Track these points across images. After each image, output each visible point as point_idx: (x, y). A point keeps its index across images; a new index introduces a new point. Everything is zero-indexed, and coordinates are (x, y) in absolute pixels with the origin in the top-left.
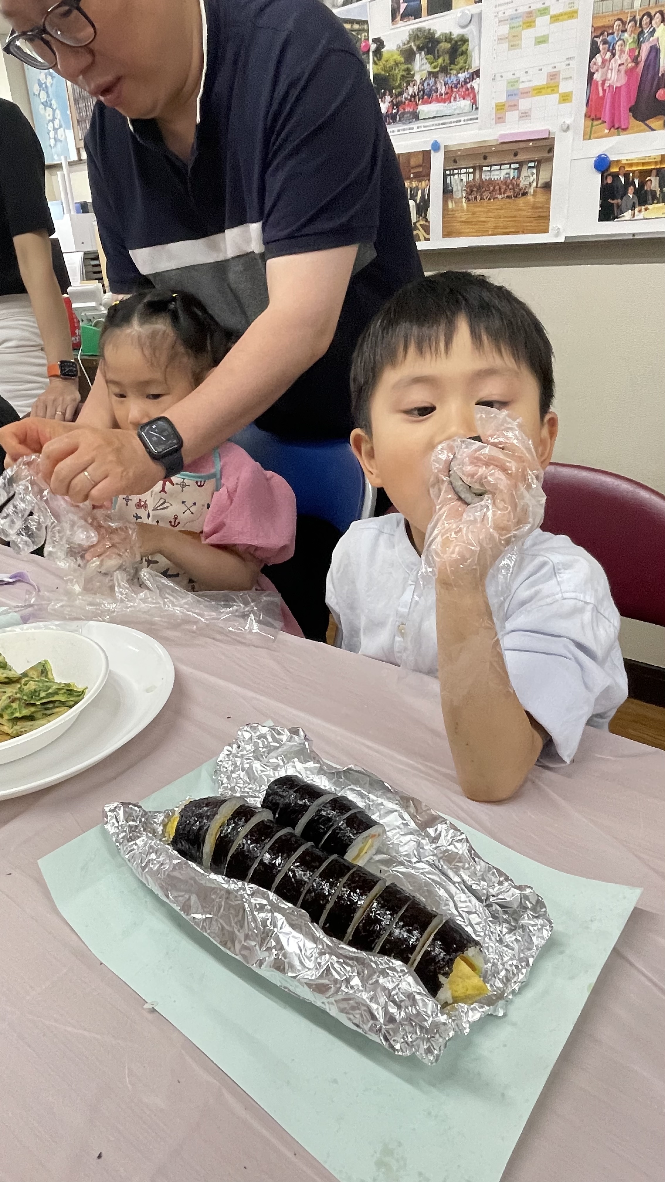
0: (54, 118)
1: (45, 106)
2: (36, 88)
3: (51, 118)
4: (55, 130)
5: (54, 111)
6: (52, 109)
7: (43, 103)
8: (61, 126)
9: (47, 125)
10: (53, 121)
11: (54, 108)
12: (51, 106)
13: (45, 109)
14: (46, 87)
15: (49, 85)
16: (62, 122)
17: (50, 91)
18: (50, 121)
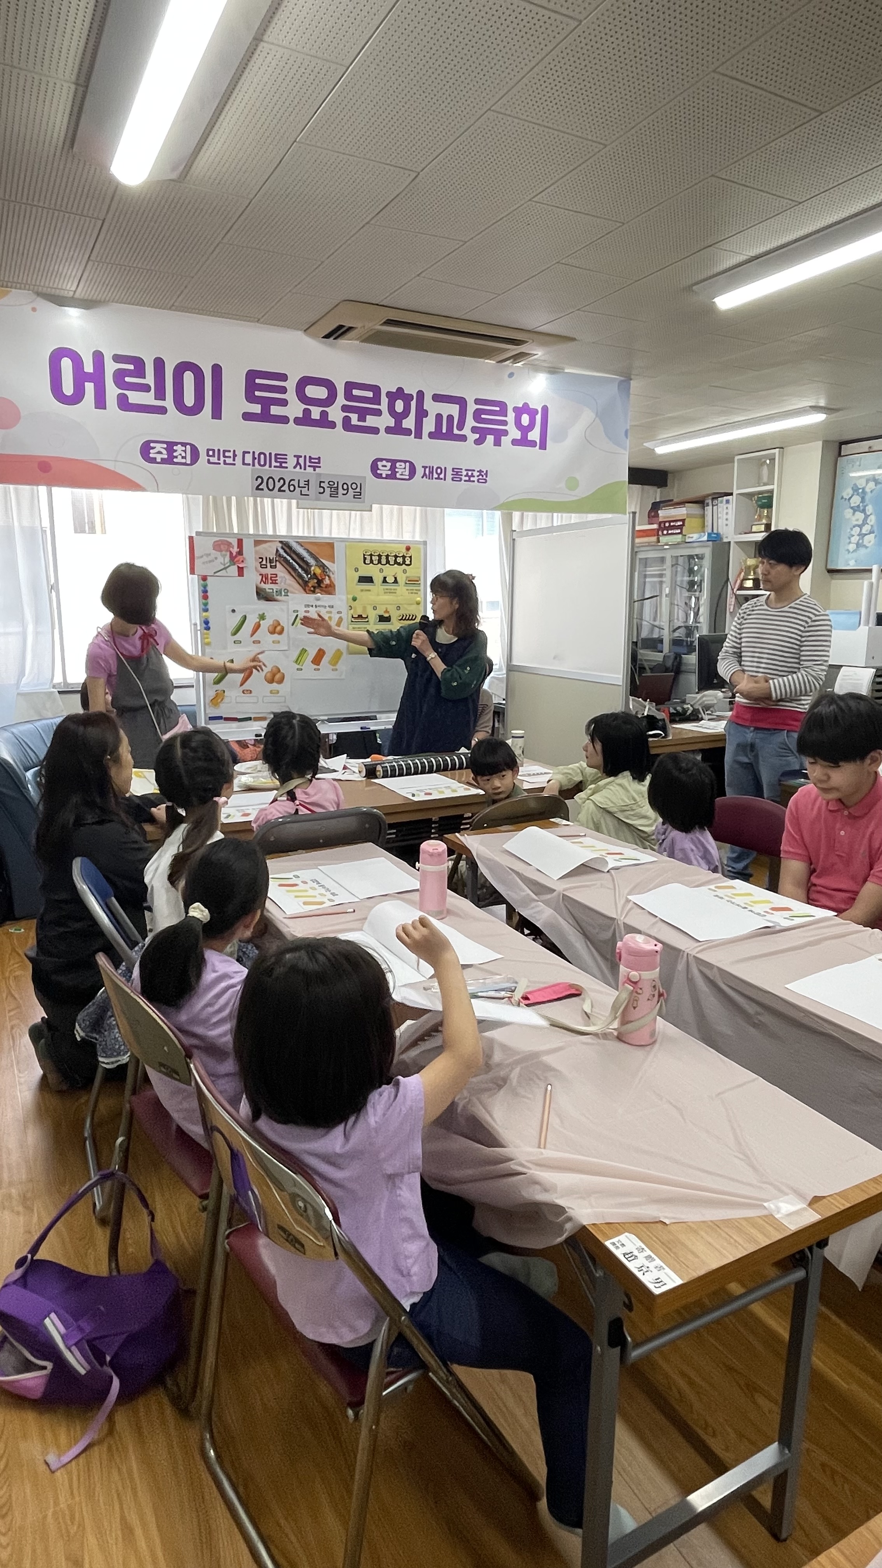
0: (865, 522)
1: (855, 511)
2: (847, 492)
3: (860, 522)
4: (862, 536)
5: (867, 517)
6: (865, 514)
7: (852, 508)
8: (871, 532)
9: (852, 529)
10: (861, 526)
11: (868, 513)
12: (864, 511)
13: (854, 514)
14: (864, 492)
15: (868, 490)
16: (875, 528)
17: (867, 498)
18: (859, 526)
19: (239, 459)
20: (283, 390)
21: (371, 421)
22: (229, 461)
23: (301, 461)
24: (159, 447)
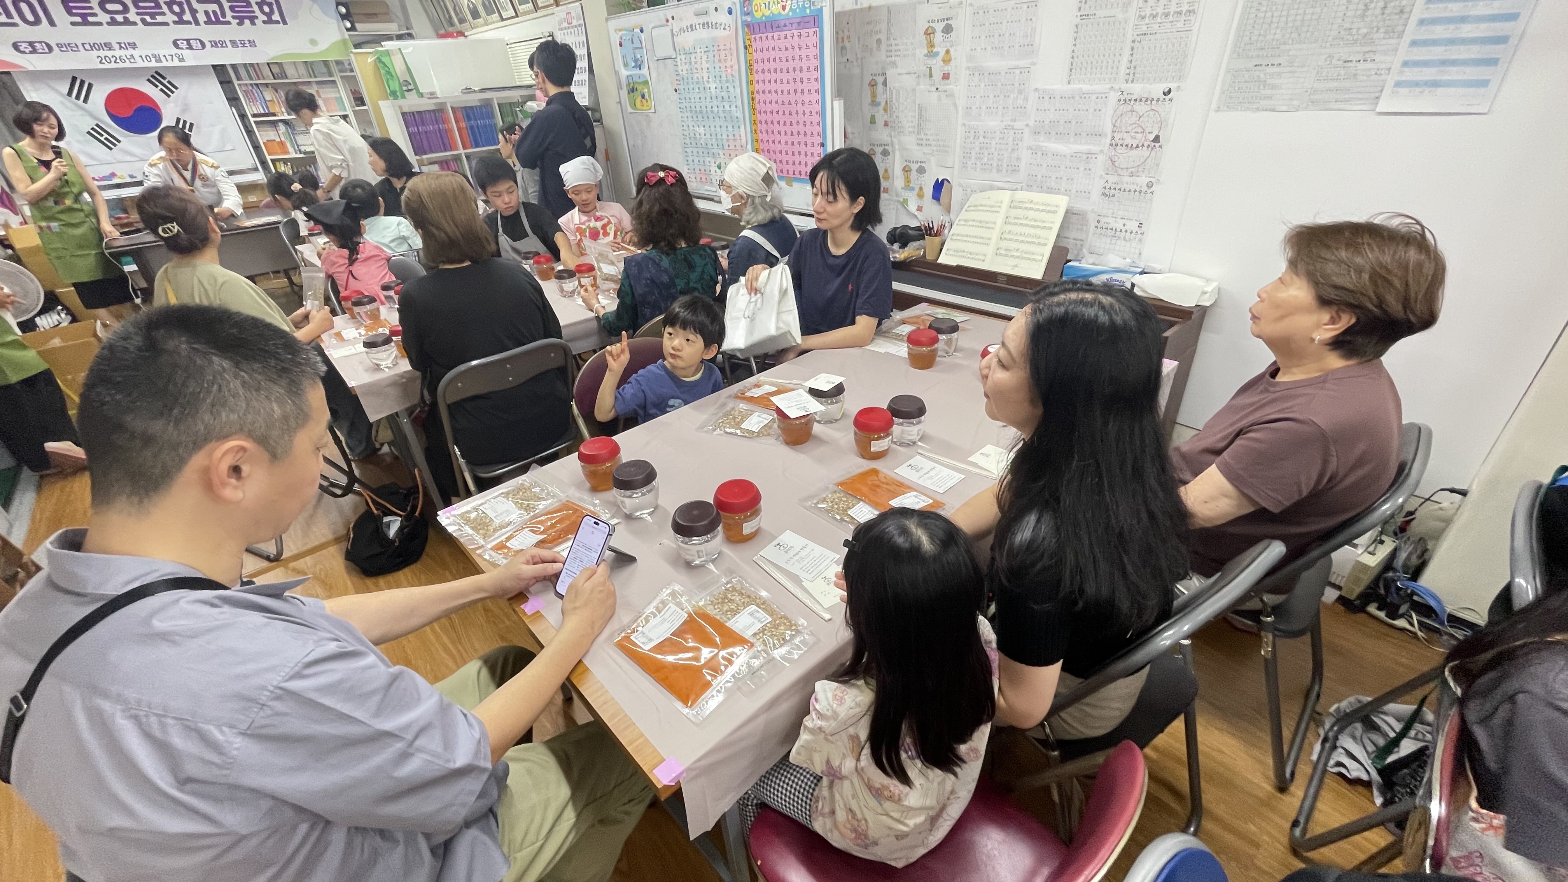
19: (81, 47)
20: (91, 8)
21: (159, 19)
22: (75, 49)
23: (123, 45)
24: (24, 45)
